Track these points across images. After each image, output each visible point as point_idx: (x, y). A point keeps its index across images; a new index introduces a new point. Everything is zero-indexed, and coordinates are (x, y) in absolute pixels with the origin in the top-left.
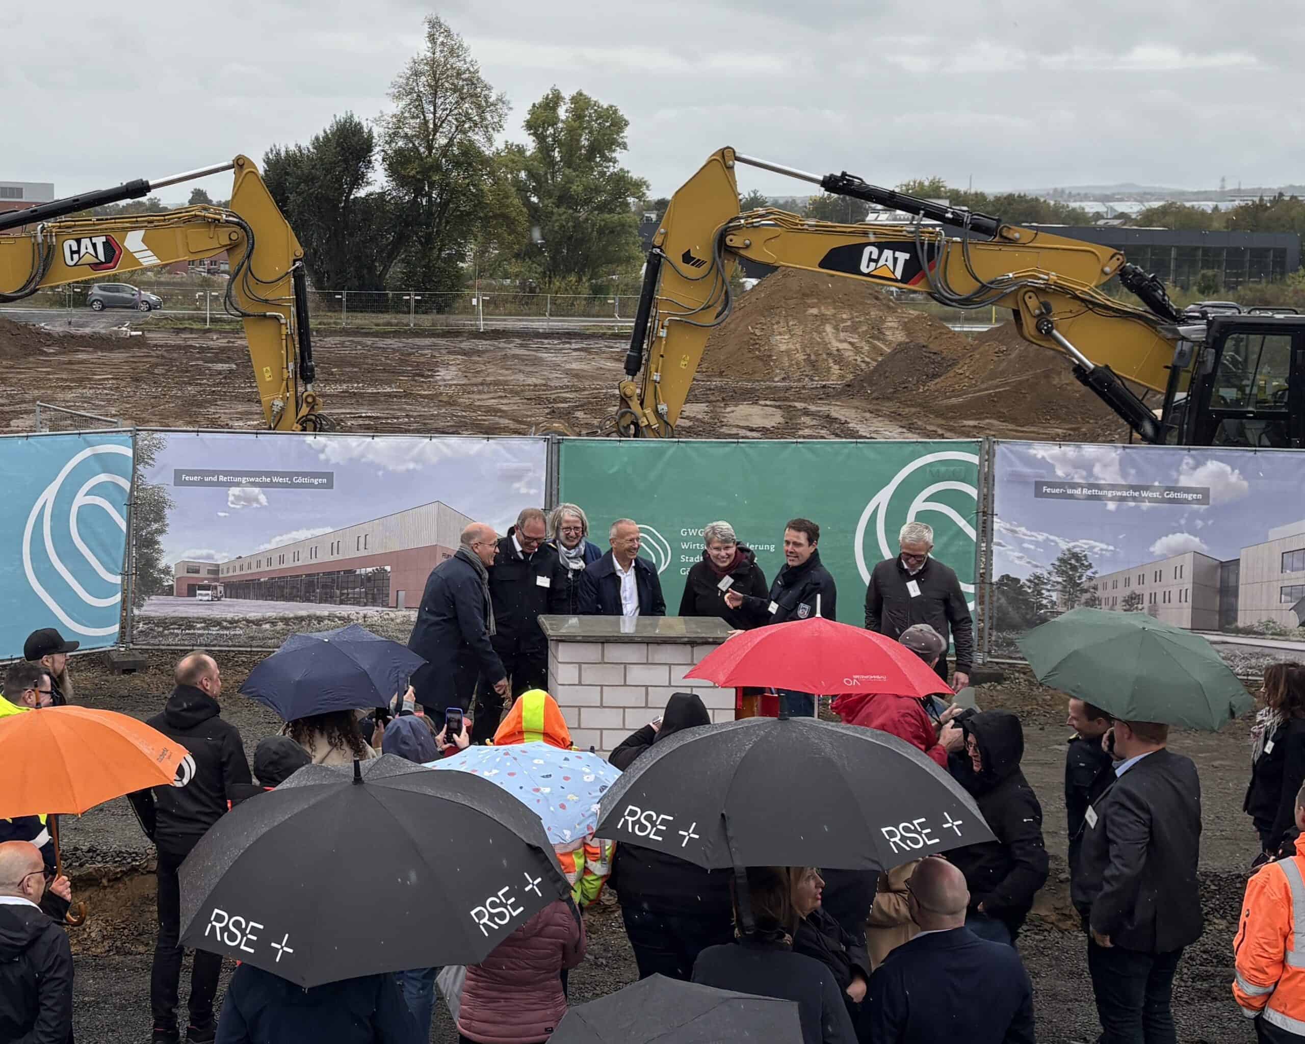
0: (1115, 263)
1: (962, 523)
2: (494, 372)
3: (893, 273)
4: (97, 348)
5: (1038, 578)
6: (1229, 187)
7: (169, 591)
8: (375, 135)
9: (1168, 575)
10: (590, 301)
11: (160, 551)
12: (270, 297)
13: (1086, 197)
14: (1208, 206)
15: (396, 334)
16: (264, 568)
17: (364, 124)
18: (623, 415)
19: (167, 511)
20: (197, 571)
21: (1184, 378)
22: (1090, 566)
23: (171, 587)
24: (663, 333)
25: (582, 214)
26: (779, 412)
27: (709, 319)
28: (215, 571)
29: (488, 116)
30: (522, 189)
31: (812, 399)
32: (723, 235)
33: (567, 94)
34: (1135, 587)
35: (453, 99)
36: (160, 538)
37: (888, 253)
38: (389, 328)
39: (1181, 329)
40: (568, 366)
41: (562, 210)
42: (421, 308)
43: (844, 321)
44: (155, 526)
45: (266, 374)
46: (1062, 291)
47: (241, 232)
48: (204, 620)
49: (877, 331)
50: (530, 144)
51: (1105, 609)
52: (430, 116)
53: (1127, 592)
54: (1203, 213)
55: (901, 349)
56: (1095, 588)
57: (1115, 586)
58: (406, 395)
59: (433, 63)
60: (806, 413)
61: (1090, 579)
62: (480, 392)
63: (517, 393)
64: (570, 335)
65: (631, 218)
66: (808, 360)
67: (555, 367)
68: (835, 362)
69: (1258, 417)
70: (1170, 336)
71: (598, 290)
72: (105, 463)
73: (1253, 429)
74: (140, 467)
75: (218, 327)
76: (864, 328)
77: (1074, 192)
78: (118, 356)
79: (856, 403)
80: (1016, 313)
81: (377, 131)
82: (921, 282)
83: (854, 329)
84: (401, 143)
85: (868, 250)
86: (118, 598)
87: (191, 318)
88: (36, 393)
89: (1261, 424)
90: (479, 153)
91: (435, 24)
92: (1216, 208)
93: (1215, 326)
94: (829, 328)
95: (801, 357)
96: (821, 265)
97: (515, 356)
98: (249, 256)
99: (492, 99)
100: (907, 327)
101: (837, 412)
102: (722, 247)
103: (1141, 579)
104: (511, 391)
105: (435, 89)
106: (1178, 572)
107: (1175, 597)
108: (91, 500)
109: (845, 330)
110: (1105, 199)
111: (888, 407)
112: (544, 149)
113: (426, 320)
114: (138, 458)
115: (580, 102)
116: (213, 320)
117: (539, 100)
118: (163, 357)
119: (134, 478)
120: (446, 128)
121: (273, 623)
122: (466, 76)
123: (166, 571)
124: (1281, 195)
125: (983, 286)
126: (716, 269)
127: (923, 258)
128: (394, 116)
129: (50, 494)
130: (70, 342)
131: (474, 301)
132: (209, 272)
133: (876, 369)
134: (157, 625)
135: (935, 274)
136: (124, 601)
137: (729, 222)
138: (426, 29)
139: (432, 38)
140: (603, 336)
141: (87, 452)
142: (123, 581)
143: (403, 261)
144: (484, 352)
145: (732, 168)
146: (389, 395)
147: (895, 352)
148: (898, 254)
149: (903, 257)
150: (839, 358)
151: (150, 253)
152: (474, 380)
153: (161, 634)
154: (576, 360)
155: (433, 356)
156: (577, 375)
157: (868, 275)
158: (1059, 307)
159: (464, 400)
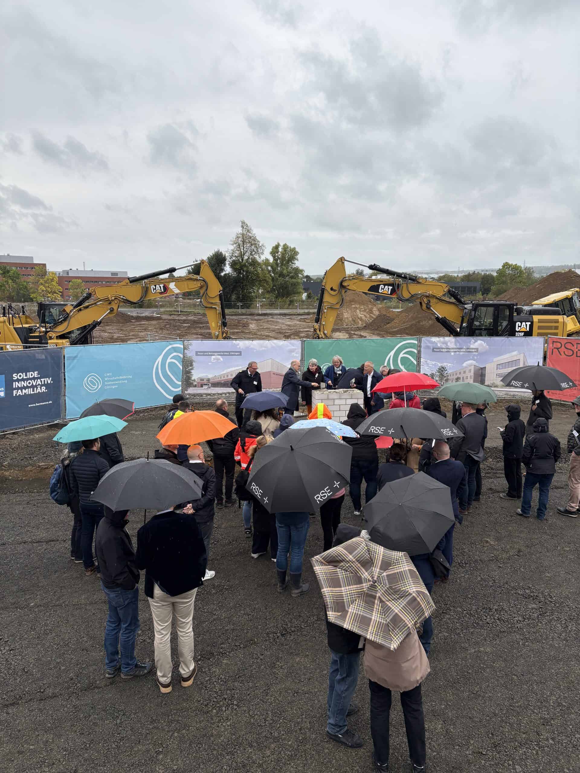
0: (447, 288)
1: (413, 360)
2: (266, 326)
3: (388, 292)
4: (147, 320)
5: (433, 374)
6: (461, 270)
7: (195, 386)
8: (226, 256)
9: (467, 371)
10: (289, 305)
11: (192, 375)
12: (213, 302)
13: (422, 273)
14: (456, 275)
15: (236, 315)
16: (223, 379)
17: (223, 253)
18: (315, 334)
19: (194, 363)
20: (203, 380)
21: (466, 320)
22: (447, 370)
23: (196, 385)
24: (325, 311)
25: (287, 279)
26: (347, 334)
27: (338, 306)
28: (208, 380)
29: (259, 250)
30: (269, 272)
31: (355, 331)
32: (341, 283)
33: (282, 244)
34: (458, 375)
35: (248, 245)
36: (192, 371)
37: (386, 287)
38: (233, 313)
39: (466, 306)
40: (286, 323)
41: (281, 278)
42: (242, 307)
43: (362, 309)
44: (190, 368)
45: (213, 324)
46: (434, 296)
47: (204, 283)
48: (206, 394)
49: (371, 311)
50: (271, 260)
51: (450, 382)
52: (242, 250)
53: (456, 377)
54: (455, 277)
55: (379, 316)
56: (448, 376)
57: (453, 375)
58: (243, 332)
59: (243, 235)
60: (354, 334)
61: (447, 373)
62: (263, 331)
63: (273, 331)
64: (285, 315)
65: (299, 281)
66: (353, 320)
67: (283, 324)
68: (360, 320)
69: (485, 329)
70: (462, 308)
71: (291, 302)
72: (175, 350)
73: (484, 332)
74: (185, 351)
75: (183, 313)
76: (368, 310)
77: (419, 272)
78: (154, 322)
79: (367, 331)
80: (421, 303)
81: (227, 255)
82: (395, 295)
83: (365, 311)
84: (234, 258)
85: (381, 286)
86: (180, 388)
87: (174, 311)
88: (133, 333)
89: (486, 332)
90: (257, 262)
91: (243, 223)
92: (458, 276)
93: (475, 305)
94: (358, 311)
95: (351, 319)
96: (368, 291)
97: (271, 321)
98: (207, 290)
99: (260, 245)
100: (379, 310)
101: (363, 333)
102: (342, 286)
103: (460, 373)
104: (272, 331)
105: (244, 242)
106: (470, 371)
107: (469, 378)
108: (173, 361)
109: (363, 311)
110: (427, 273)
111: (376, 332)
112: (275, 260)
113: (244, 311)
114: (185, 348)
115: (285, 247)
116: (181, 311)
117: (274, 245)
118: (167, 322)
119: (184, 354)
120: (247, 254)
121: (226, 394)
122: (253, 238)
123: (194, 381)
124: (475, 272)
125: (412, 296)
126: (340, 292)
127: (396, 288)
128: (232, 250)
129: (160, 359)
130: (138, 318)
131: (258, 305)
132: (176, 297)
133: (372, 322)
134: (192, 396)
135: (399, 293)
136: (182, 390)
137: (343, 279)
138: (240, 224)
139: (243, 227)
140: (295, 315)
141: (170, 347)
142: (182, 384)
143: (235, 294)
144: (262, 319)
145: (344, 263)
146: (237, 332)
147: (377, 317)
148: (389, 287)
149: (390, 288)
150: (361, 319)
151: (177, 289)
152: (260, 328)
153: (193, 398)
154: (289, 321)
155: (247, 321)
156: (289, 326)
157: (381, 293)
158: (433, 301)
159: (259, 333)
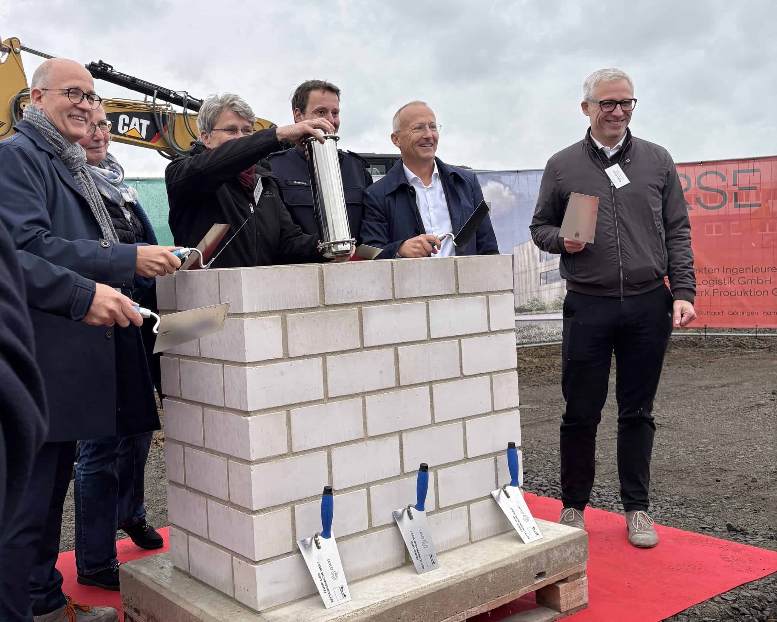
3: (140, 134)
32: (17, 102)
37: (135, 120)
82: (160, 139)
85: (122, 117)
102: (18, 111)
127: (160, 124)
135: (168, 135)
137: (21, 92)
145: (18, 53)
148: (142, 121)
149: (146, 123)
157: (124, 135)
